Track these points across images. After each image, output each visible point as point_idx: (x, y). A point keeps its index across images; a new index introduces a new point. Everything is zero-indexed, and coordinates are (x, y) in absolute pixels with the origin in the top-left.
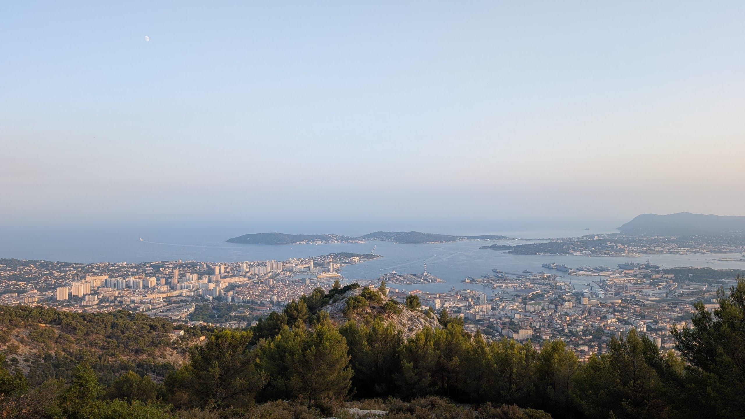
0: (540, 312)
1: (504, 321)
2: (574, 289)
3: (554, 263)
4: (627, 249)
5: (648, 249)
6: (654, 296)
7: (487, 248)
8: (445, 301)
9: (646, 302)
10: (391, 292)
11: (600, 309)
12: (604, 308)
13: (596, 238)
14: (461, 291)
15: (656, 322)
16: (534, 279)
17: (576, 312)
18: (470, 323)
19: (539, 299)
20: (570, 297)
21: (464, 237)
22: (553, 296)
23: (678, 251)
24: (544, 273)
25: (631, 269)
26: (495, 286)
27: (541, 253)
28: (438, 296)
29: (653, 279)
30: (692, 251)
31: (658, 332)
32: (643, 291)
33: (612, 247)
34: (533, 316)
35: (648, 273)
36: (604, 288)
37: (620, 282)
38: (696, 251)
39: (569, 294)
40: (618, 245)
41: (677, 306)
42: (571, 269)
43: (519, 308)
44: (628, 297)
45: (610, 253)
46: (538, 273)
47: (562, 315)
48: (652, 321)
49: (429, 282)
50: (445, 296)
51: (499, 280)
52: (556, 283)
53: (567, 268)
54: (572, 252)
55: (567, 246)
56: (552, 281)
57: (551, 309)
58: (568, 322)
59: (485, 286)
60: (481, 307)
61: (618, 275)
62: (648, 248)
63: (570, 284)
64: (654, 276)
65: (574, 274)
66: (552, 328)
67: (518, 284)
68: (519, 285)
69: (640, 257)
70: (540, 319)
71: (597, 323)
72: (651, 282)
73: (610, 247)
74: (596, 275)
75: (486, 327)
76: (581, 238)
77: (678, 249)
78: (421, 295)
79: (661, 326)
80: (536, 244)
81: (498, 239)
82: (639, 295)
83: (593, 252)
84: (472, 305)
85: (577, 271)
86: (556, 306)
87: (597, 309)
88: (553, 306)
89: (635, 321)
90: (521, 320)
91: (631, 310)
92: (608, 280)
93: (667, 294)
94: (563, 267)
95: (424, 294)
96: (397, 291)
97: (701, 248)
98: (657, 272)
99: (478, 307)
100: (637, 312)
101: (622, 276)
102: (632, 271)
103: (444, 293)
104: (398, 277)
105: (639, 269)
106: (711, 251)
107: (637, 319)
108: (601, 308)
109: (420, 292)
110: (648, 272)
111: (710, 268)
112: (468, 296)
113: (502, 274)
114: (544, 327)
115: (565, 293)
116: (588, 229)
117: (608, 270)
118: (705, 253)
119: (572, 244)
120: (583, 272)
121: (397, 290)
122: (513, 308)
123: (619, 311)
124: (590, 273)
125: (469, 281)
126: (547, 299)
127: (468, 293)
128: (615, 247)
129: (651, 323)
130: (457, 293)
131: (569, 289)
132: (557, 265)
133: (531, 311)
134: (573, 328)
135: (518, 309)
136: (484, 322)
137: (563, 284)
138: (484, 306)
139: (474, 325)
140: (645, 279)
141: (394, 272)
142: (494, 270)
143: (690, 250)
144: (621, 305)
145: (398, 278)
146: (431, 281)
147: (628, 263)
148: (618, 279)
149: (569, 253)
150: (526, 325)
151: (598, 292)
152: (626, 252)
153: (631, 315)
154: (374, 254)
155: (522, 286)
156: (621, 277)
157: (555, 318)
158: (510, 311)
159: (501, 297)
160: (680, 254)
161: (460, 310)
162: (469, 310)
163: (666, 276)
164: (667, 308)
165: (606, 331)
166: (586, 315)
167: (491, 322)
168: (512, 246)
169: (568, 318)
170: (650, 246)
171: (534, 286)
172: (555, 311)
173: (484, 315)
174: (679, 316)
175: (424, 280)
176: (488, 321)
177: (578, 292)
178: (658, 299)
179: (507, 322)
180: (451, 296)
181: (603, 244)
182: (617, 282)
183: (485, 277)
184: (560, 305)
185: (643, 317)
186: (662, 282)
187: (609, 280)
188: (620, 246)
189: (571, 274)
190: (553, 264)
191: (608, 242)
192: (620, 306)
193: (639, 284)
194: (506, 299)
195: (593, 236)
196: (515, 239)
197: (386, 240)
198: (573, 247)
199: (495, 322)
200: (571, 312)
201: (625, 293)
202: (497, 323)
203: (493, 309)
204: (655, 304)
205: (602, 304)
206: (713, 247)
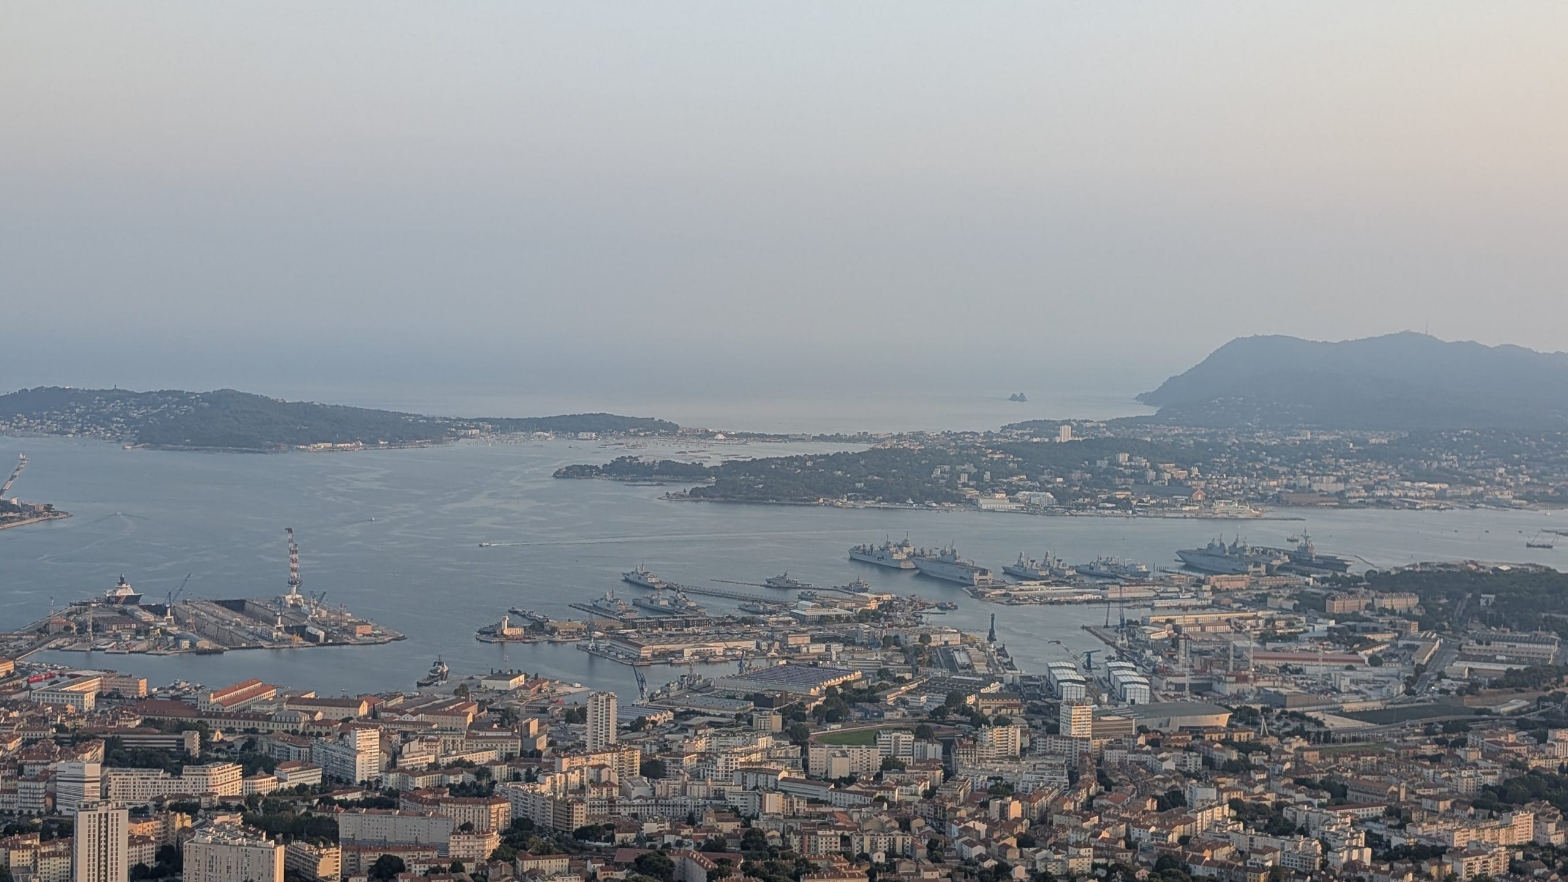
0: (878, 777)
1: (711, 829)
2: (1011, 666)
3: (905, 544)
4: (1203, 484)
5: (1287, 487)
6: (1357, 692)
7: (590, 476)
8: (406, 737)
9: (1333, 723)
10: (110, 696)
11: (1144, 757)
12: (1164, 755)
13: (1065, 435)
14: (484, 683)
15: (1399, 817)
16: (823, 620)
17: (1046, 778)
18: (545, 852)
19: (859, 715)
20: (1000, 702)
21: (477, 422)
22: (923, 699)
23: (1406, 496)
24: (865, 590)
25: (1235, 572)
26: (646, 652)
27: (837, 498)
28: (363, 710)
29: (1339, 618)
30: (1459, 497)
31: (1425, 866)
32: (1309, 670)
33: (1139, 476)
34: (850, 799)
35: (1309, 589)
36: (1140, 658)
37: (1203, 630)
38: (1473, 495)
39: (994, 688)
40: (1161, 466)
41: (1470, 737)
42: (984, 572)
43: (777, 760)
44: (1251, 697)
45: (1134, 503)
46: (835, 589)
47: (982, 790)
48: (1379, 811)
49: (314, 638)
50: (400, 711)
51: (661, 624)
52: (925, 638)
53: (964, 565)
54: (971, 493)
55: (947, 468)
56: (906, 625)
57: (927, 764)
58: (1020, 829)
59: (594, 654)
60: (595, 760)
61: (1187, 600)
62: (1285, 481)
63: (991, 638)
64: (1337, 606)
65: (998, 592)
66: (948, 862)
67: (751, 645)
68: (758, 646)
69: (1257, 518)
70: (884, 818)
71: (1153, 829)
72: (1329, 629)
73: (1132, 476)
74: (1090, 596)
75: (628, 866)
76: (998, 436)
77: (1403, 488)
78: (274, 707)
79: (1429, 837)
80: (811, 458)
81: (635, 435)
82: (1297, 690)
83: (1061, 496)
84: (539, 753)
85: (1008, 579)
86: (948, 747)
87: (1131, 757)
88: (934, 750)
89: (1314, 817)
90: (796, 825)
91: (1284, 763)
92: (1153, 619)
93: (1410, 682)
94: (948, 559)
95: (291, 701)
96: (143, 691)
97: (1489, 481)
98: (1349, 585)
99: (579, 761)
100: (1309, 770)
101: (1205, 603)
102: (1240, 582)
103: (394, 696)
104: (148, 617)
105: (1270, 572)
106: (1530, 498)
107: (1316, 802)
108: (1148, 752)
109: (270, 694)
110: (1307, 584)
111: (1548, 569)
112: (516, 704)
113: (673, 593)
114: (907, 856)
115: (977, 683)
116: (1022, 398)
117: (1139, 579)
118: (1511, 506)
119: (971, 459)
120: (1036, 588)
121: (143, 683)
122: (750, 763)
123: (1231, 768)
124: (1064, 589)
125: (519, 631)
126: (897, 715)
127: (514, 691)
128: (1152, 474)
129: (1376, 819)
130: (462, 691)
131: (988, 665)
132: (918, 551)
133: (835, 776)
134: (1046, 859)
135: (773, 766)
136: (611, 839)
137: (955, 640)
138: (609, 758)
139: (566, 862)
140: (1303, 619)
141: (126, 591)
142: (631, 578)
143: (1449, 492)
144: (1232, 738)
145: (149, 624)
146: (322, 634)
147: (1222, 545)
148: (1190, 618)
149: (958, 499)
150: (822, 848)
151: (1122, 679)
152: (1200, 497)
153: (1288, 786)
154: (15, 501)
155: (773, 653)
156: (1203, 608)
157: (955, 810)
158: (738, 776)
159: (678, 709)
160: (1413, 506)
161: (484, 782)
162: (531, 779)
163: (1387, 603)
164: (1429, 750)
165: (1199, 871)
166: (1092, 791)
167: (650, 838)
168: (706, 465)
169: (1015, 809)
170: (1289, 473)
171: (828, 649)
172: (948, 775)
173: (611, 801)
174: (1486, 787)
175: (288, 630)
176: (633, 835)
177: (1030, 678)
178: (1377, 705)
179: (729, 836)
180: (434, 710)
181: (1099, 463)
182: (1192, 629)
183: (594, 609)
184: (965, 741)
185: (1340, 796)
186: (1375, 630)
187: (1157, 624)
188: (1171, 471)
189: (983, 594)
190: (901, 547)
191: (1122, 451)
192: (1227, 743)
193: (1283, 638)
194: (707, 719)
195: (1053, 427)
196: (715, 434)
197: (81, 431)
198: (974, 471)
199: (669, 839)
200: (1022, 774)
201: (1238, 680)
202: (679, 844)
203: (652, 770)
204: (1373, 730)
205: (1151, 736)
206: (1536, 481)
